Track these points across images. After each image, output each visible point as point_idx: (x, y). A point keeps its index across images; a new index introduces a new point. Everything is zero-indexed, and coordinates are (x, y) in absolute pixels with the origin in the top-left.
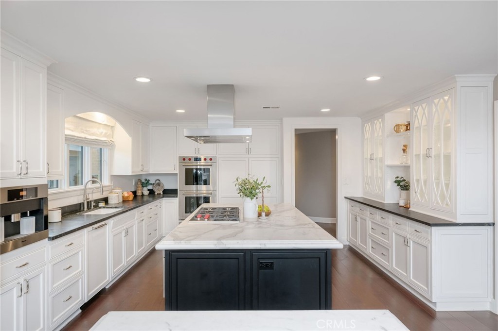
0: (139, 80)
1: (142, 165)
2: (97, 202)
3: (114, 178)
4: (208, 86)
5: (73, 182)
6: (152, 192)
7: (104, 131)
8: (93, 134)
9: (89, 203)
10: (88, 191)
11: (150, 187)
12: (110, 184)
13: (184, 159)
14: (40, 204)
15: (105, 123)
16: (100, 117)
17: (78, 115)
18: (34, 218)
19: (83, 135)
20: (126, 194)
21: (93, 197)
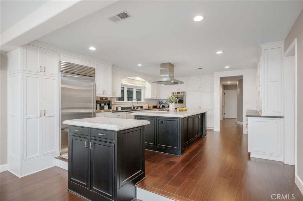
0: (138, 65)
1: (157, 95)
2: (138, 107)
3: (146, 99)
4: (161, 64)
5: (128, 100)
6: (163, 107)
7: (141, 83)
8: (136, 84)
9: (134, 108)
10: (134, 103)
11: (163, 105)
12: (144, 102)
13: (174, 93)
14: (109, 102)
15: (141, 80)
16: (139, 79)
17: (128, 78)
18: (108, 106)
19: (132, 85)
20: (150, 106)
21: (136, 105)
